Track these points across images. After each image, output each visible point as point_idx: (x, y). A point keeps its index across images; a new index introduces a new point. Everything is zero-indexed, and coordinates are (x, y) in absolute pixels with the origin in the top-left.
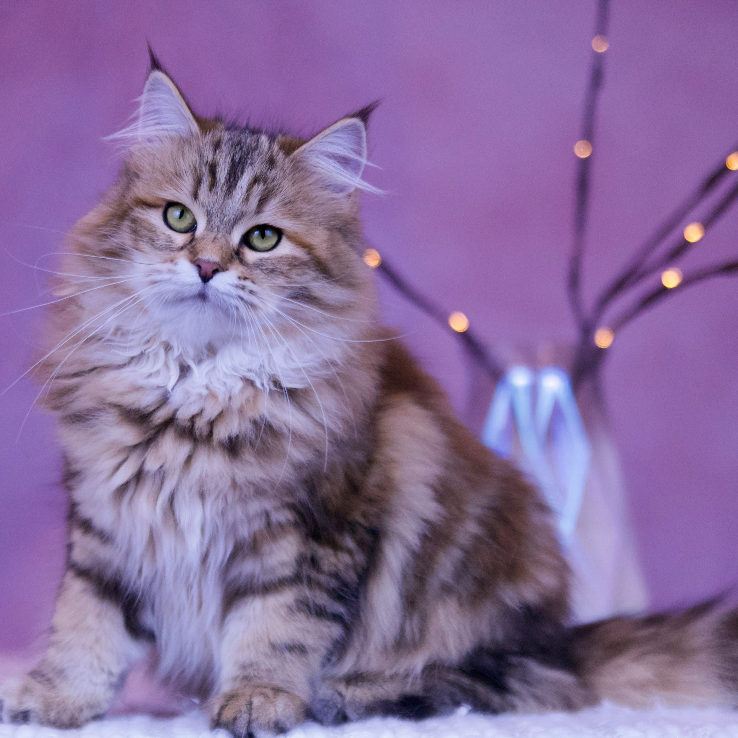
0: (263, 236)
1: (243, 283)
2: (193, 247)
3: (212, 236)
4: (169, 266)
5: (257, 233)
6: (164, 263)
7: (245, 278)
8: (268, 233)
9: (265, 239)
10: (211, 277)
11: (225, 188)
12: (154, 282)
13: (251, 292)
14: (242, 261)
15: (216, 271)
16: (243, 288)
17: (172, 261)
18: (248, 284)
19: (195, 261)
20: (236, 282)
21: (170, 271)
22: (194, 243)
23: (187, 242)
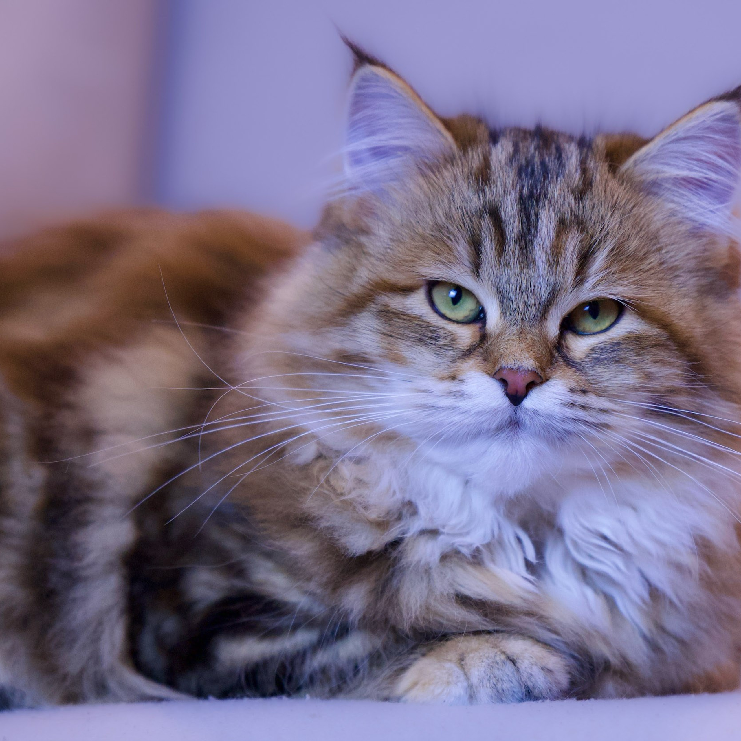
1: (580, 399)
7: (583, 390)
10: (525, 395)
14: (569, 363)
15: (531, 386)
17: (453, 378)
18: (589, 399)
19: (496, 373)
20: (567, 397)
22: (488, 344)
23: (475, 343)
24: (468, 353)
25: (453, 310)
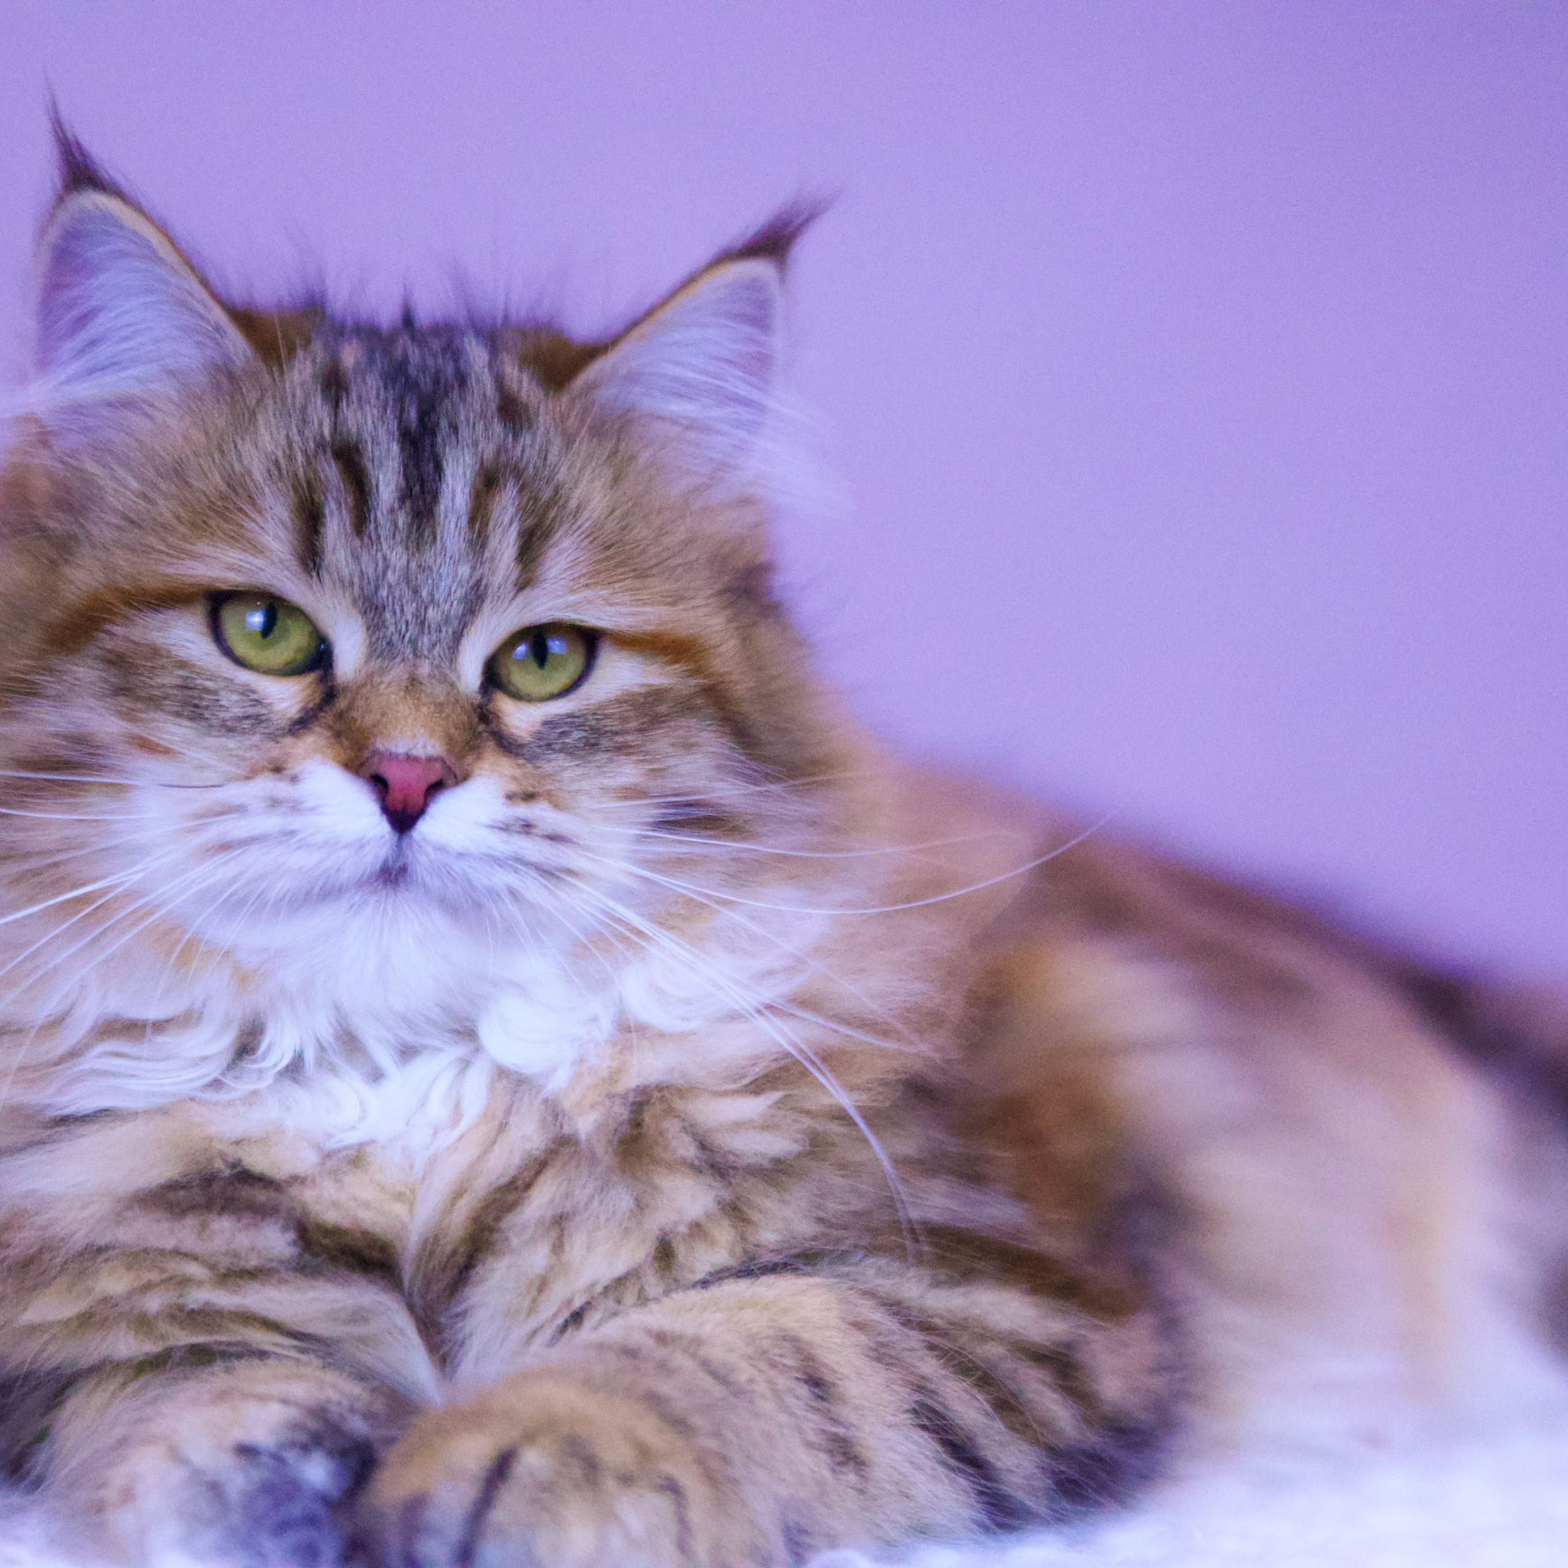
0: (541, 655)
1: (523, 811)
2: (340, 716)
3: (398, 672)
4: (266, 785)
5: (521, 649)
6: (248, 778)
7: (529, 797)
8: (556, 646)
9: (547, 667)
10: (421, 812)
11: (402, 519)
12: (225, 846)
13: (554, 838)
14: (507, 745)
15: (436, 788)
16: (527, 827)
17: (277, 769)
18: (540, 812)
19: (362, 765)
20: (502, 811)
21: (275, 803)
22: (341, 704)
23: (311, 705)
24: (301, 724)
25: (264, 648)
